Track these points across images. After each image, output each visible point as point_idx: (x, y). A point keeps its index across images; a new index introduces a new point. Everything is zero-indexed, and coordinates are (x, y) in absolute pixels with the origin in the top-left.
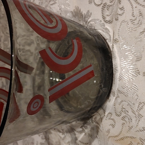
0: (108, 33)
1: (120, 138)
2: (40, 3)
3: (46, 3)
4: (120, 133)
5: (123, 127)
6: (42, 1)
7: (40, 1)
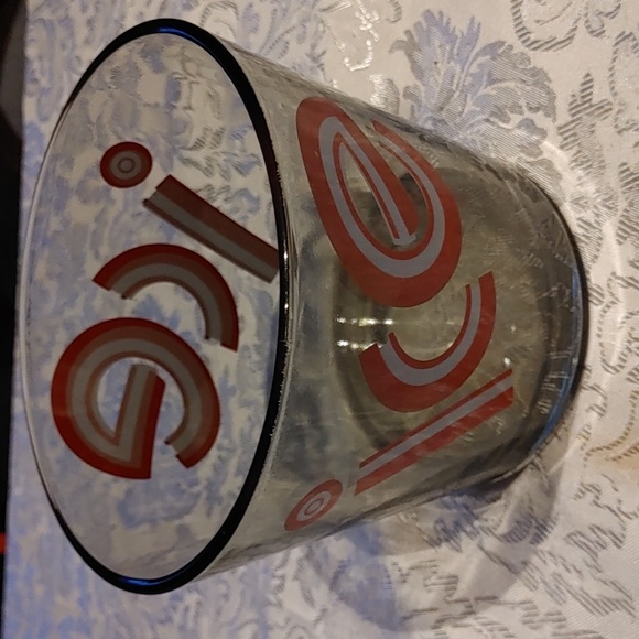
0: (544, 87)
1: (628, 447)
2: (275, 10)
3: (304, 8)
4: (629, 429)
5: (634, 406)
6: (284, 5)
7: (276, 5)
